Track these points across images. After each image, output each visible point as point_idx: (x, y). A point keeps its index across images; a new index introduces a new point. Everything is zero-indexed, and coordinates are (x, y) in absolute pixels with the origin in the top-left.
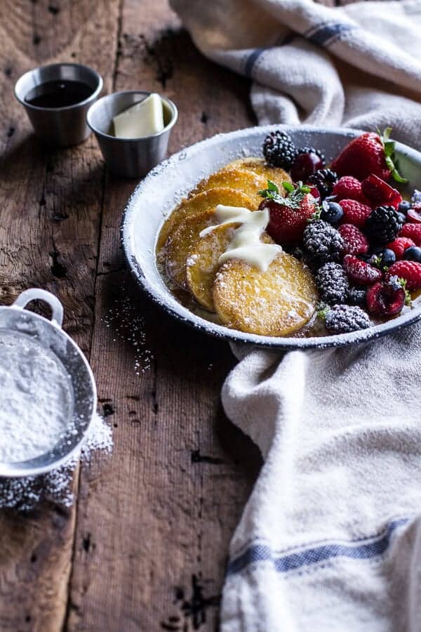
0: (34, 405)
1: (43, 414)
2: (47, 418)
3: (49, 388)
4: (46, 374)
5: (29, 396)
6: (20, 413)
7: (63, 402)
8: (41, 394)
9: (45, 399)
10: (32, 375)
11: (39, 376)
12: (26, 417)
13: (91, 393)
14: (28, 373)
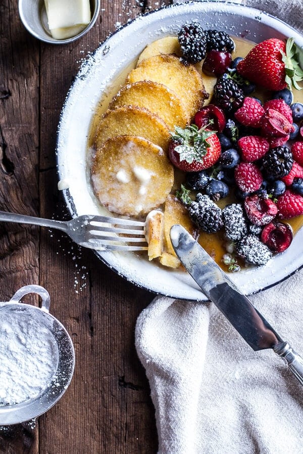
0: (29, 356)
1: (36, 362)
2: (39, 364)
3: (40, 344)
4: (38, 335)
5: (25, 349)
6: (19, 361)
7: (51, 354)
8: (35, 348)
9: (38, 352)
10: (28, 333)
11: (33, 336)
12: (24, 366)
13: (71, 357)
14: (25, 330)
